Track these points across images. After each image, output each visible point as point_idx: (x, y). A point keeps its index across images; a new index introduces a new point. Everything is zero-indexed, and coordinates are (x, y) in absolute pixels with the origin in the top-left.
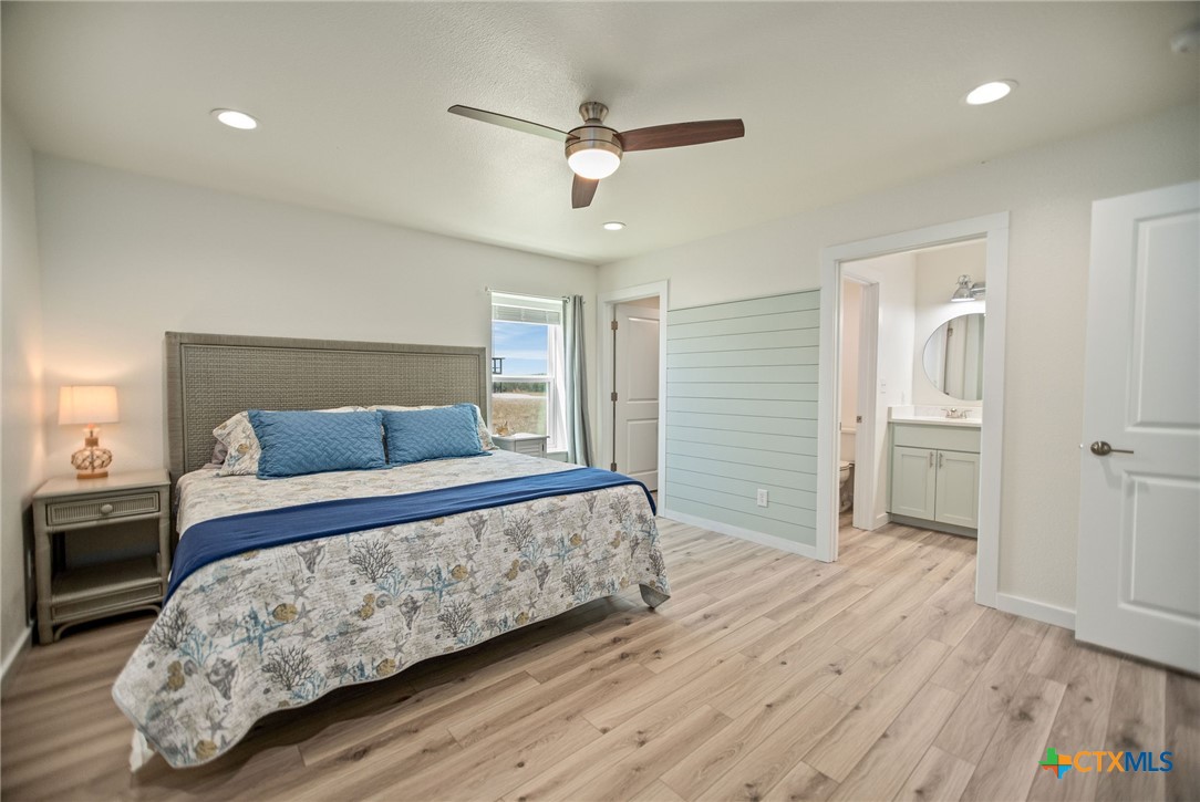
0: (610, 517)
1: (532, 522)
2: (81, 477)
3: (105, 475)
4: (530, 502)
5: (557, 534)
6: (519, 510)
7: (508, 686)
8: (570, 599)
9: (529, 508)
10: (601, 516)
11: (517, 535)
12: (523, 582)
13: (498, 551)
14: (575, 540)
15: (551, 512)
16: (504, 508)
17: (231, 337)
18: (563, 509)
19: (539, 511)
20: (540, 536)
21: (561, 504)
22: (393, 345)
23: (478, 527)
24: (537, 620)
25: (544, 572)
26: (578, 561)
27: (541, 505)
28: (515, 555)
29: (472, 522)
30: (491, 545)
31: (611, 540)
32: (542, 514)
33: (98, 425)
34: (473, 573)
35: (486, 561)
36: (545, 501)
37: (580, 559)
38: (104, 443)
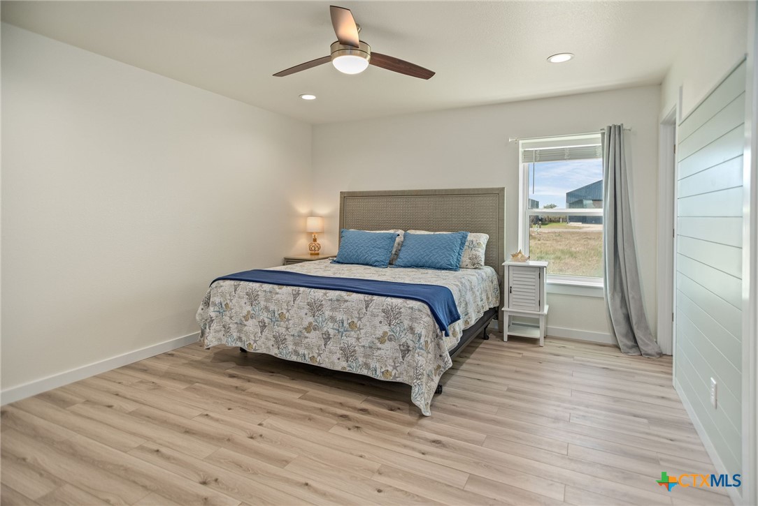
0: (380, 318)
1: (323, 302)
2: (311, 254)
3: (318, 254)
4: (328, 291)
5: (339, 316)
6: (319, 294)
7: (292, 391)
8: (344, 364)
9: (325, 294)
10: (373, 315)
11: (315, 308)
12: (314, 338)
13: (302, 313)
14: (352, 325)
15: (338, 300)
16: (313, 290)
17: (360, 192)
18: (346, 301)
19: (330, 298)
20: (328, 313)
21: (346, 298)
22: (435, 190)
23: (296, 296)
24: (322, 366)
25: (327, 338)
26: (352, 341)
27: (333, 294)
28: (311, 319)
29: (294, 292)
30: (299, 308)
31: (378, 336)
32: (331, 300)
33: (317, 233)
34: (288, 320)
35: (295, 316)
36: (338, 293)
37: (354, 340)
38: (319, 241)
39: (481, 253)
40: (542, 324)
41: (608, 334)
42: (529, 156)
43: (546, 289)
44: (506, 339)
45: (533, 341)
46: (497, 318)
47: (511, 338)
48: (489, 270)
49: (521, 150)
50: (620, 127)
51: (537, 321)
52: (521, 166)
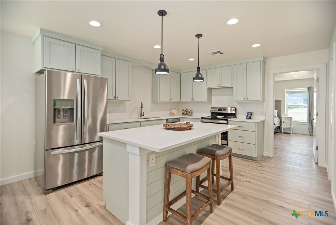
39: (276, 114)
40: (291, 130)
41: (308, 133)
42: (288, 92)
43: (292, 123)
44: (282, 133)
45: (290, 133)
46: (279, 129)
47: (283, 133)
48: (278, 118)
49: (286, 91)
50: (311, 87)
51: (290, 129)
52: (286, 94)
